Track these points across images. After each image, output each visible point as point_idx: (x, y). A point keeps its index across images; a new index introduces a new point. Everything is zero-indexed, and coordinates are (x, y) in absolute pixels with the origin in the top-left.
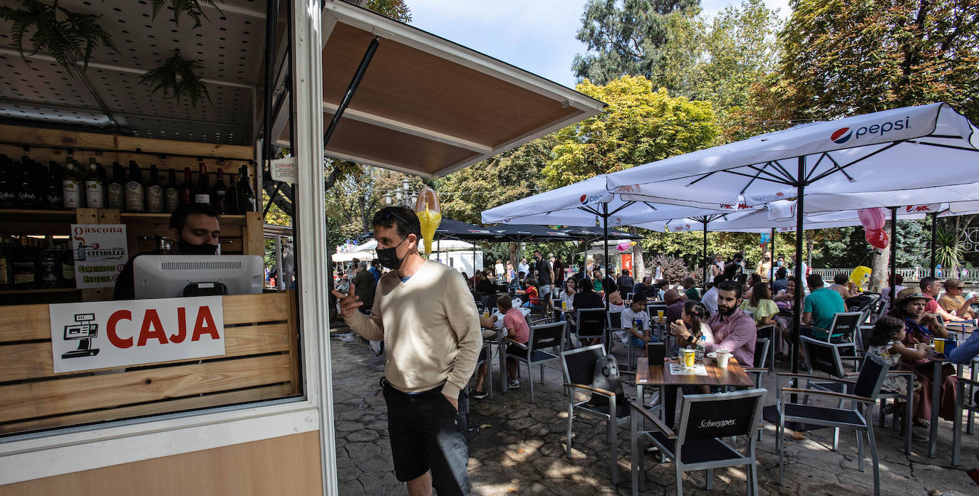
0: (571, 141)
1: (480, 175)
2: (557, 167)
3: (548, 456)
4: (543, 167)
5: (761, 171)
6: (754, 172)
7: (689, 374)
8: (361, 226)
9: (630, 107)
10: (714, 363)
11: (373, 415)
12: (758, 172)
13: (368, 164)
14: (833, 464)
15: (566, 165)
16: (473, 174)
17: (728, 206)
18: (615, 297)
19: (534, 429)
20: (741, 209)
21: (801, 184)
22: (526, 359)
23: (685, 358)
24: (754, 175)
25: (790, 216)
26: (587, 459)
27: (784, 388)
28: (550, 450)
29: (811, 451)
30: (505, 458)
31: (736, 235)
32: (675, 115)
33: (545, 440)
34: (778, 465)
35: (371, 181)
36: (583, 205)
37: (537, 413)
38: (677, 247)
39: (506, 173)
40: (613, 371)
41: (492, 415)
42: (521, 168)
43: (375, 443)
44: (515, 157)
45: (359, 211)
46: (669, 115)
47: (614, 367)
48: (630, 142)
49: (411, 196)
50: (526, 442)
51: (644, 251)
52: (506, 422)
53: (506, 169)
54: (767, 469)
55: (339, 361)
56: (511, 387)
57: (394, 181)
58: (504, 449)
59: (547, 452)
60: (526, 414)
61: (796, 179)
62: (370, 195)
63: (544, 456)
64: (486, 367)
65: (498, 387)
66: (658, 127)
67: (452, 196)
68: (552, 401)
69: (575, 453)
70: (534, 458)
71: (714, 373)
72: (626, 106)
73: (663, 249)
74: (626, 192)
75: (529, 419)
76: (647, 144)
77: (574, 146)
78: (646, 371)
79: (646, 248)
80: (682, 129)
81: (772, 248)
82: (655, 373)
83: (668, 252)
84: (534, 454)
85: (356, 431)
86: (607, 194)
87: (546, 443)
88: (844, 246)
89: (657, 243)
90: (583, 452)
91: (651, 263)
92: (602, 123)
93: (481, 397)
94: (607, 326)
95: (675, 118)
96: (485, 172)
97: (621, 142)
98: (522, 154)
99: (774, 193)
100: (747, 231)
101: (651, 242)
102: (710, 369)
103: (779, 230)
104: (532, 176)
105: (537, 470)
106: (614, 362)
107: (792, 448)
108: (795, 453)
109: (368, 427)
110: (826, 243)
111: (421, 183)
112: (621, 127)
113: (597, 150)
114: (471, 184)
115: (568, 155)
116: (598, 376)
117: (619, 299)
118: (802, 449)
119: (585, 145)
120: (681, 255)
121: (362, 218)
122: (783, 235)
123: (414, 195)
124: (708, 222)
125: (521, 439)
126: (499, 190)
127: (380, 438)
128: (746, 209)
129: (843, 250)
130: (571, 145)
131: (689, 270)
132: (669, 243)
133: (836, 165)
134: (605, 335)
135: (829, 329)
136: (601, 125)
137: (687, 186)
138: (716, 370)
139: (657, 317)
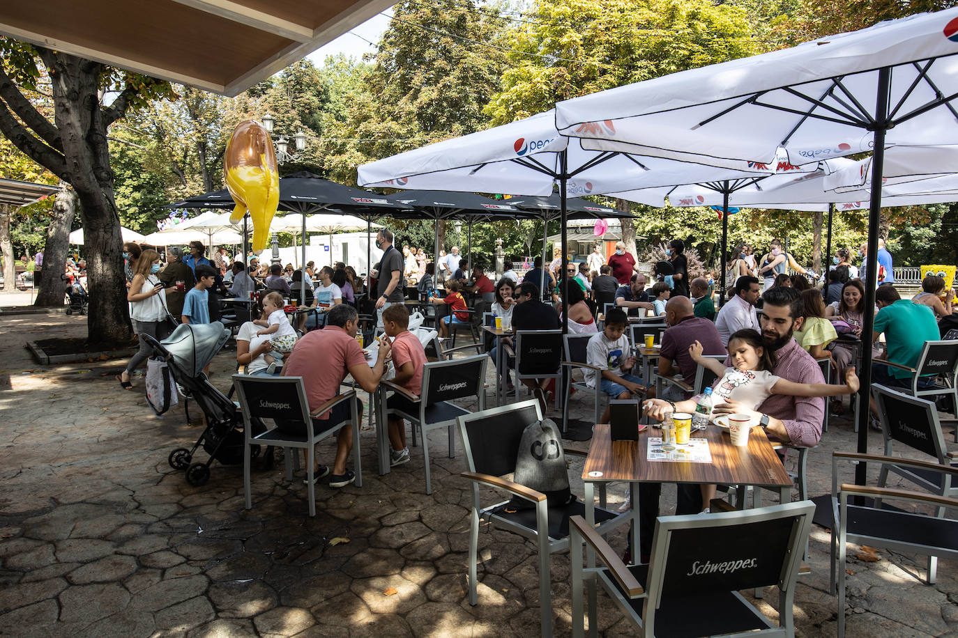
0: (529, 63)
1: (389, 113)
2: (506, 103)
3: (437, 601)
4: (486, 102)
5: (817, 103)
6: (805, 106)
7: (680, 459)
8: (201, 189)
9: (622, 11)
10: (724, 436)
11: (139, 524)
12: (812, 105)
13: (210, 91)
14: (931, 614)
15: (520, 99)
16: (378, 111)
17: (760, 165)
18: (580, 311)
19: (422, 545)
20: (781, 171)
21: (880, 125)
22: (418, 417)
23: (673, 430)
24: (806, 110)
25: (860, 182)
26: (505, 606)
27: (845, 485)
28: (444, 587)
29: (890, 584)
30: (358, 608)
31: (776, 214)
32: (690, 26)
33: (437, 568)
34: (835, 617)
35: (217, 116)
36: (518, 156)
37: (431, 514)
38: (688, 232)
39: (429, 111)
40: (552, 450)
41: (356, 518)
42: (455, 104)
43: (123, 585)
44: (444, 86)
45: (197, 165)
46: (681, 25)
47: (552, 442)
48: (621, 66)
49: (277, 142)
50: (404, 572)
51: (639, 238)
52: (375, 532)
53: (429, 105)
54: (817, 626)
55: (112, 419)
56: (395, 463)
57: (255, 118)
58: (362, 587)
59: (436, 593)
60: (414, 515)
61: (874, 116)
62: (216, 140)
63: (429, 600)
64: (350, 433)
65: (372, 464)
66: (663, 44)
67: (344, 145)
68: (463, 491)
69: (487, 594)
70: (411, 605)
71: (723, 457)
72: (615, 8)
73: (668, 234)
74: (589, 134)
75: (418, 525)
76: (646, 70)
77: (534, 70)
78: (605, 453)
79: (643, 232)
80: (701, 48)
81: (829, 236)
82: (620, 456)
84: (413, 597)
85: (95, 560)
86: (557, 138)
87: (438, 573)
88: (933, 234)
89: (659, 225)
90: (500, 592)
91: (650, 255)
92: (578, 35)
93: (341, 484)
94: (564, 359)
95: (690, 30)
96: (396, 108)
97: (606, 66)
98: (455, 81)
99: (834, 144)
100: (794, 207)
101: (650, 224)
102: (717, 448)
103: (839, 207)
104: (471, 117)
105: (412, 631)
106: (554, 433)
107: (858, 581)
108: (864, 591)
109: (121, 549)
110: (907, 229)
111: (298, 123)
112: (607, 42)
113: (569, 77)
114: (374, 126)
115: (524, 84)
116: (524, 458)
117: (587, 314)
118: (875, 582)
119: (551, 70)
120: (695, 244)
121: (203, 176)
122: (845, 215)
123: (281, 140)
124: (731, 191)
125: (395, 567)
126: (418, 137)
127: (137, 572)
128: (790, 171)
129: (932, 240)
130: (529, 68)
131: (705, 267)
132: (677, 226)
133: (938, 94)
134: (560, 374)
135: (915, 366)
136: (577, 37)
137: (694, 128)
138: (727, 451)
139: (644, 345)
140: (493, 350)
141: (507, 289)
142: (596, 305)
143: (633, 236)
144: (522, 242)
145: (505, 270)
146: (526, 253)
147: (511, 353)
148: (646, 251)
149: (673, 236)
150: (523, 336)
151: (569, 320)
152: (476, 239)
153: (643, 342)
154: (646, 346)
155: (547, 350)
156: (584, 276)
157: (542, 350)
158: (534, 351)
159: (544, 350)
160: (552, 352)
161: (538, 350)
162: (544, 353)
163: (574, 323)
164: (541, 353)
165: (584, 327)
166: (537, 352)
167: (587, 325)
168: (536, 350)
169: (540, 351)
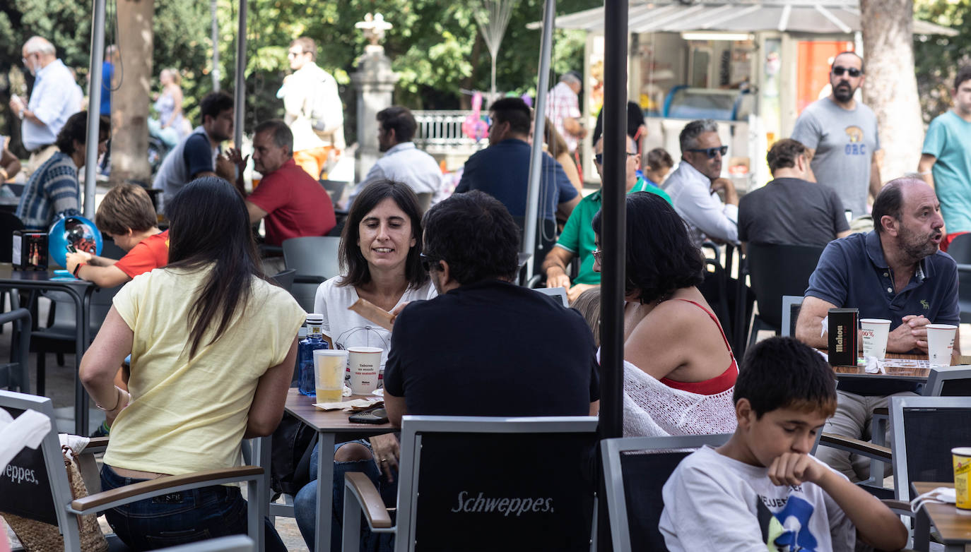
18: (682, 333)
117: (710, 348)
139: (948, 493)
140: (306, 492)
141: (393, 223)
142: (751, 295)
143: (905, 23)
144: (462, 34)
145: (385, 147)
146: (480, 79)
147: (376, 512)
150: (429, 438)
151: (631, 370)
152: (282, 17)
153: (946, 476)
154: (957, 497)
155: (531, 500)
156: (703, 181)
157: (510, 504)
158: (476, 504)
159: (519, 504)
160: (552, 511)
161: (494, 500)
162: (518, 514)
163: (652, 385)
164: (506, 514)
165: (695, 405)
166: (486, 509)
167: (708, 396)
168: (483, 500)
169: (499, 508)
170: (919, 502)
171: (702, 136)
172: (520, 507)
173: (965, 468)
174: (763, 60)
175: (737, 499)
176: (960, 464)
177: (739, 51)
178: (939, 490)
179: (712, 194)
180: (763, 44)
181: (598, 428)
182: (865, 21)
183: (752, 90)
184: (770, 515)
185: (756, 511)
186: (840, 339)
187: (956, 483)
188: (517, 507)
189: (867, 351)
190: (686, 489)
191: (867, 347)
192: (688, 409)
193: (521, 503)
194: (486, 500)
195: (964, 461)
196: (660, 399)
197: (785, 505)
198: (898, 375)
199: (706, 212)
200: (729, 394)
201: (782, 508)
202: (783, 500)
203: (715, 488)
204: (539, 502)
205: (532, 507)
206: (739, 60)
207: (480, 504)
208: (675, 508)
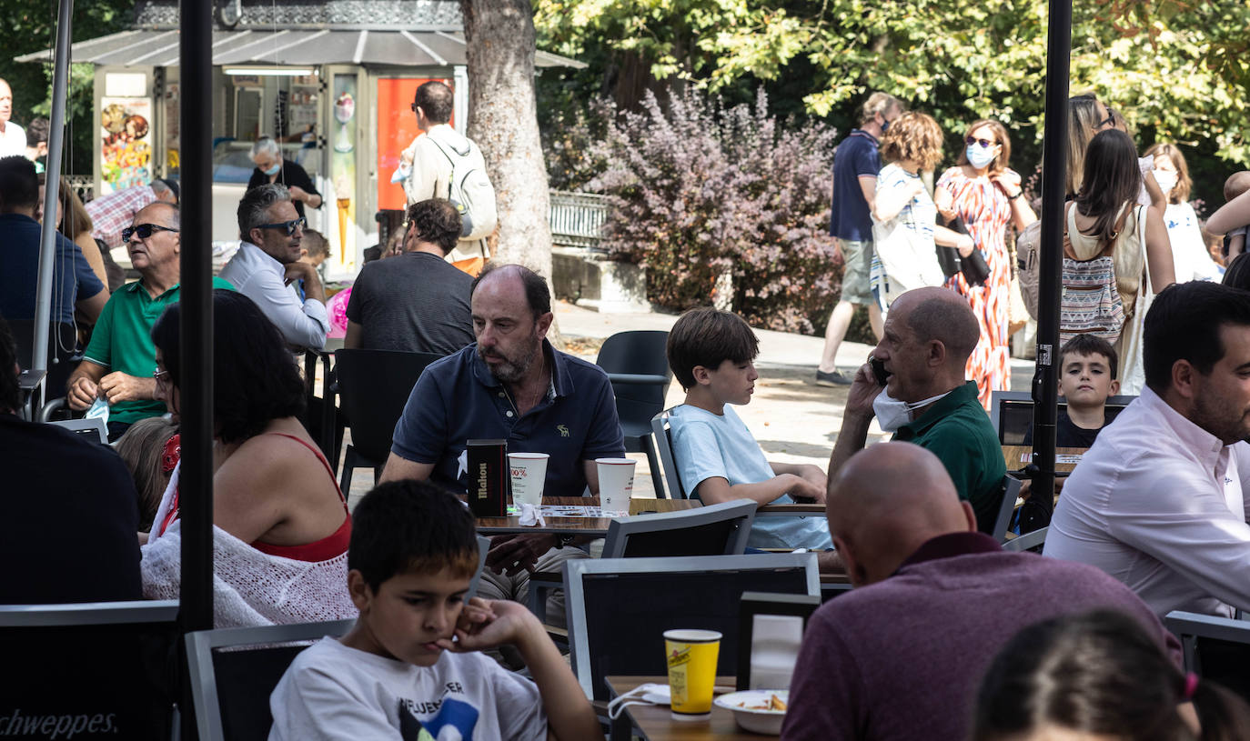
18: (279, 479)
51: (545, 60)
79: (565, 33)
83: (725, 74)
91: (602, 150)
120: (820, 104)
139: (659, 691)
148: (581, 126)
149: (712, 59)
153: (656, 666)
154: (673, 697)
155: (85, 717)
156: (276, 267)
157: (57, 723)
158: (11, 725)
159: (69, 722)
160: (115, 730)
161: (35, 719)
162: (69, 737)
163: (241, 551)
164: (53, 737)
165: (299, 576)
166: (25, 731)
167: (316, 564)
168: (21, 719)
169: (43, 729)
170: (618, 706)
171: (274, 206)
172: (70, 727)
173: (683, 657)
174: (332, 103)
175: (372, 708)
176: (676, 653)
177: (299, 90)
178: (646, 687)
179: (287, 284)
180: (331, 81)
181: (179, 617)
182: (472, 50)
183: (319, 143)
184: (418, 725)
185: (398, 722)
186: (483, 481)
187: (671, 678)
188: (67, 727)
189: (518, 496)
190: (301, 698)
191: (518, 491)
192: (290, 582)
193: (73, 722)
194: (25, 719)
195: (680, 648)
196: (252, 570)
197: (437, 711)
198: (561, 527)
199: (280, 308)
200: (342, 562)
201: (434, 715)
202: (435, 705)
203: (341, 695)
204: (98, 719)
205: (87, 726)
206: (300, 102)
207: (16, 723)
208: (289, 724)
